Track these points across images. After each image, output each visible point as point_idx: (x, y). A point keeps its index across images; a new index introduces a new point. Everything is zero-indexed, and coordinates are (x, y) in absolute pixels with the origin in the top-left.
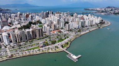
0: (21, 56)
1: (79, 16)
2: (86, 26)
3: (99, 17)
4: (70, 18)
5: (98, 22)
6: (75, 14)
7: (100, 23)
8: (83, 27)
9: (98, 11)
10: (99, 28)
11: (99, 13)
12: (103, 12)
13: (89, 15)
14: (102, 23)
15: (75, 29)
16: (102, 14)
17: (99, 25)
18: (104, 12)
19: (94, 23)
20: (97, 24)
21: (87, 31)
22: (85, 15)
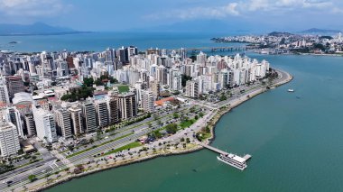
0: (105, 167)
1: (212, 58)
2: (236, 86)
4: (192, 66)
5: (263, 75)
6: (202, 53)
7: (267, 76)
8: (228, 87)
9: (252, 45)
10: (268, 88)
11: (256, 51)
12: (262, 47)
14: (271, 75)
15: (211, 92)
16: (264, 51)
17: (265, 80)
18: (266, 47)
19: (253, 78)
20: (261, 79)
21: (244, 98)
22: (226, 57)
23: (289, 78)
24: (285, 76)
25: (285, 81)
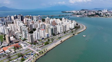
1: (51, 20)
3: (74, 21)
4: (38, 24)
5: (73, 27)
6: (47, 18)
7: (75, 27)
8: (54, 35)
10: (74, 35)
12: (78, 14)
13: (63, 18)
14: (77, 27)
15: (43, 39)
16: (78, 16)
17: (74, 30)
18: (79, 14)
19: (68, 29)
20: (72, 30)
22: (58, 19)
23: (85, 28)
24: (83, 27)
25: (82, 30)
